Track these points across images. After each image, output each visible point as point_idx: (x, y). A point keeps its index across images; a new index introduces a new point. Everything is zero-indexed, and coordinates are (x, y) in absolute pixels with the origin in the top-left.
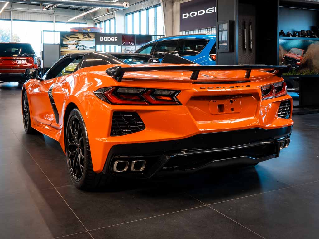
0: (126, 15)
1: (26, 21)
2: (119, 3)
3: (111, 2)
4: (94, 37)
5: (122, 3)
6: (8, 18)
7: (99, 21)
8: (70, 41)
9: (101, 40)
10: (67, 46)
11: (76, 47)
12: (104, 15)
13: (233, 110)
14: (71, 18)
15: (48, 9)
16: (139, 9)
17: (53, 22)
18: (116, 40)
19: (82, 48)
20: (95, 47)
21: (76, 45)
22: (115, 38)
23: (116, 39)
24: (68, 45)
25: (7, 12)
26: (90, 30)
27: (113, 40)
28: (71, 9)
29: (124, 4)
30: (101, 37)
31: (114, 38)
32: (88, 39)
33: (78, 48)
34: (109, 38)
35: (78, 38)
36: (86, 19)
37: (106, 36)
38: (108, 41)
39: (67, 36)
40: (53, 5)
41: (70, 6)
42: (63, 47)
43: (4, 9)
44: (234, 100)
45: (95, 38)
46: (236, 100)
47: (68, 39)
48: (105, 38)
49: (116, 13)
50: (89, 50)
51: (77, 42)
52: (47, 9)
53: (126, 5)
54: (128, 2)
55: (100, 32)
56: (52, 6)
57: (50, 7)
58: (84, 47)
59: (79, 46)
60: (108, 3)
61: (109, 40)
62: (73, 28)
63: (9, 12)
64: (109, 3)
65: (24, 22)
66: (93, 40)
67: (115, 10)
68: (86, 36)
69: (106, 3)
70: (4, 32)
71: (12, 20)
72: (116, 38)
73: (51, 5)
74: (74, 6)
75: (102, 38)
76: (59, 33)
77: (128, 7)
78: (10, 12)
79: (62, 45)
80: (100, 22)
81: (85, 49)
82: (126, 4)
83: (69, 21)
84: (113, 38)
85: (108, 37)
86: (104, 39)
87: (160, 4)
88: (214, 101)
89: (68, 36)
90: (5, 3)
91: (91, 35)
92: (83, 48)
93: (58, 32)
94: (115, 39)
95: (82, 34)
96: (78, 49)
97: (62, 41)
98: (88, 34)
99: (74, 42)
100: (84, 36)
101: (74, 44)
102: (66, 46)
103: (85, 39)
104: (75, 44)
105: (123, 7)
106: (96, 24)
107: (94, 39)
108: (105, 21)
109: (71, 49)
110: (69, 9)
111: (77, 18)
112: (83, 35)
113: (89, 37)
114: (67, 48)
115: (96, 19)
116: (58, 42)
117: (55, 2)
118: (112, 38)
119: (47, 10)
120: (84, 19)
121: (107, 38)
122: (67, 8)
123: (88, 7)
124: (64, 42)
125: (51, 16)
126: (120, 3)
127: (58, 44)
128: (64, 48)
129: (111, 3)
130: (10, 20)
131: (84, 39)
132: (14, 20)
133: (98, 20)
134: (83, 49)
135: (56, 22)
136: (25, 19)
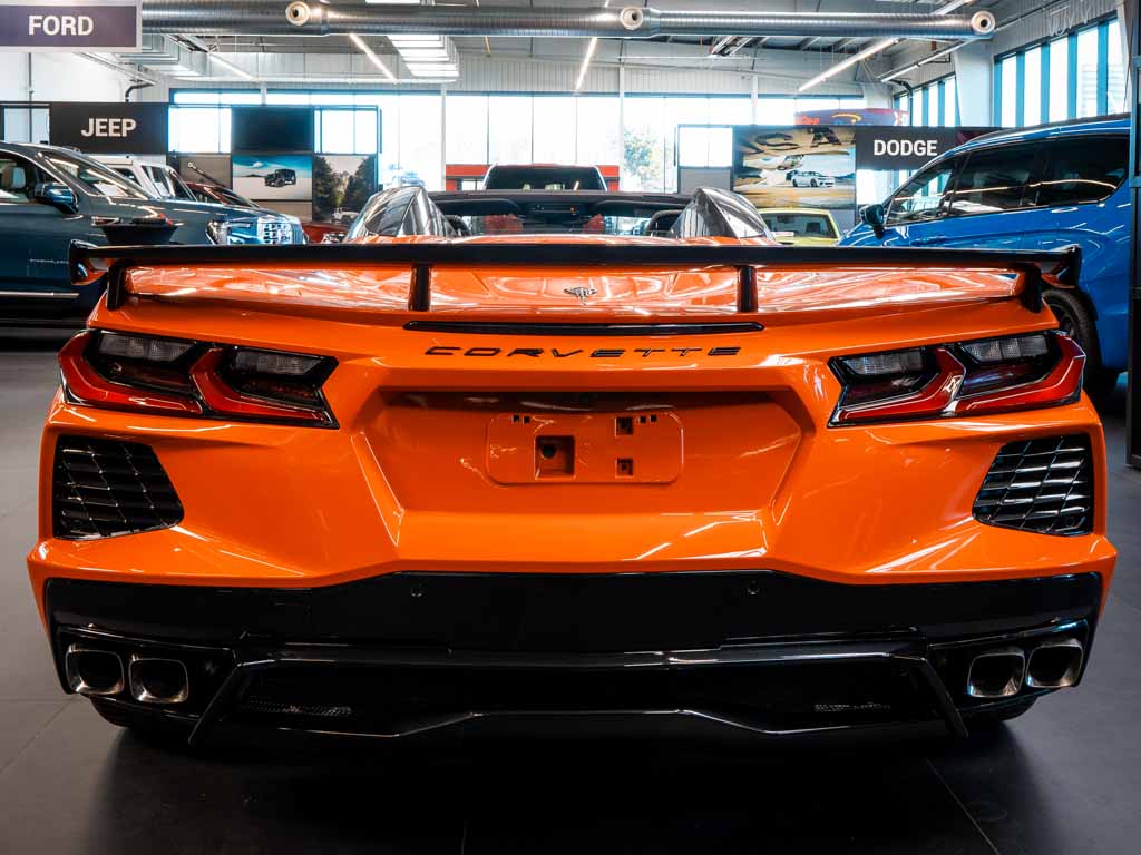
0: (998, 60)
1: (665, 95)
2: (956, 18)
3: (932, 14)
4: (853, 142)
5: (970, 18)
6: (612, 91)
7: (903, 88)
8: (769, 157)
9: (876, 153)
10: (756, 173)
11: (789, 177)
12: (917, 63)
13: (626, 465)
14: (807, 79)
15: (724, 55)
16: (1040, 37)
17: (749, 96)
18: (932, 151)
19: (808, 179)
20: (851, 176)
21: (789, 171)
22: (930, 142)
23: (934, 148)
24: (760, 170)
25: (609, 69)
26: (859, 119)
27: (920, 151)
28: (808, 49)
29: (975, 21)
30: (876, 142)
31: (924, 144)
32: (830, 147)
33: (794, 181)
34: (907, 145)
35: (795, 147)
36: (859, 80)
37: (894, 139)
38: (903, 153)
39: (757, 141)
40: (736, 40)
41: (806, 41)
42: (744, 177)
43: (591, 62)
44: (643, 420)
45: (854, 146)
46: (654, 419)
47: (759, 151)
48: (890, 143)
49: (959, 56)
50: (835, 187)
51: (790, 161)
52: (722, 53)
53: (984, 23)
54: (989, 11)
55: (896, 124)
56: (734, 43)
57: (727, 46)
58: (816, 178)
59: (796, 172)
60: (919, 19)
61: (907, 150)
62: (803, 114)
63: (615, 69)
64: (925, 19)
65: (660, 100)
66: (847, 154)
67: (954, 43)
68: (825, 140)
69: (914, 19)
70: (633, 135)
71: (622, 94)
72: (933, 145)
73: (729, 38)
74: (817, 40)
75: (880, 146)
76: (730, 131)
77: (989, 31)
78: (618, 69)
79: (740, 172)
80: (910, 90)
81: (818, 182)
82: (980, 20)
83: (802, 89)
84: (920, 145)
85: (903, 142)
86: (886, 147)
87: (1115, 12)
88: (516, 418)
89: (762, 141)
90: (588, 40)
91: (839, 136)
92: (813, 182)
93: (728, 126)
94: (930, 148)
95: (809, 132)
96: (795, 185)
97: (739, 156)
98: (832, 132)
99: (780, 159)
100: (817, 137)
101: (779, 168)
102: (751, 174)
103: (821, 149)
104: (786, 168)
105: (971, 31)
106: (896, 98)
107: (852, 150)
108: (925, 87)
109: (771, 184)
110: (804, 48)
111: (828, 80)
112: (813, 136)
113: (833, 141)
114: (758, 180)
115: (891, 80)
116: (727, 160)
117: (739, 29)
118: (917, 143)
119: (721, 57)
120: (855, 80)
121: (897, 144)
122: (797, 47)
123: (840, 38)
124: (748, 162)
125: (743, 77)
126: (962, 18)
127: (729, 168)
128: (747, 179)
129: (930, 19)
130: (617, 94)
131: (815, 150)
132: (627, 94)
133: (900, 83)
134: (813, 184)
135: (760, 96)
136: (664, 91)
